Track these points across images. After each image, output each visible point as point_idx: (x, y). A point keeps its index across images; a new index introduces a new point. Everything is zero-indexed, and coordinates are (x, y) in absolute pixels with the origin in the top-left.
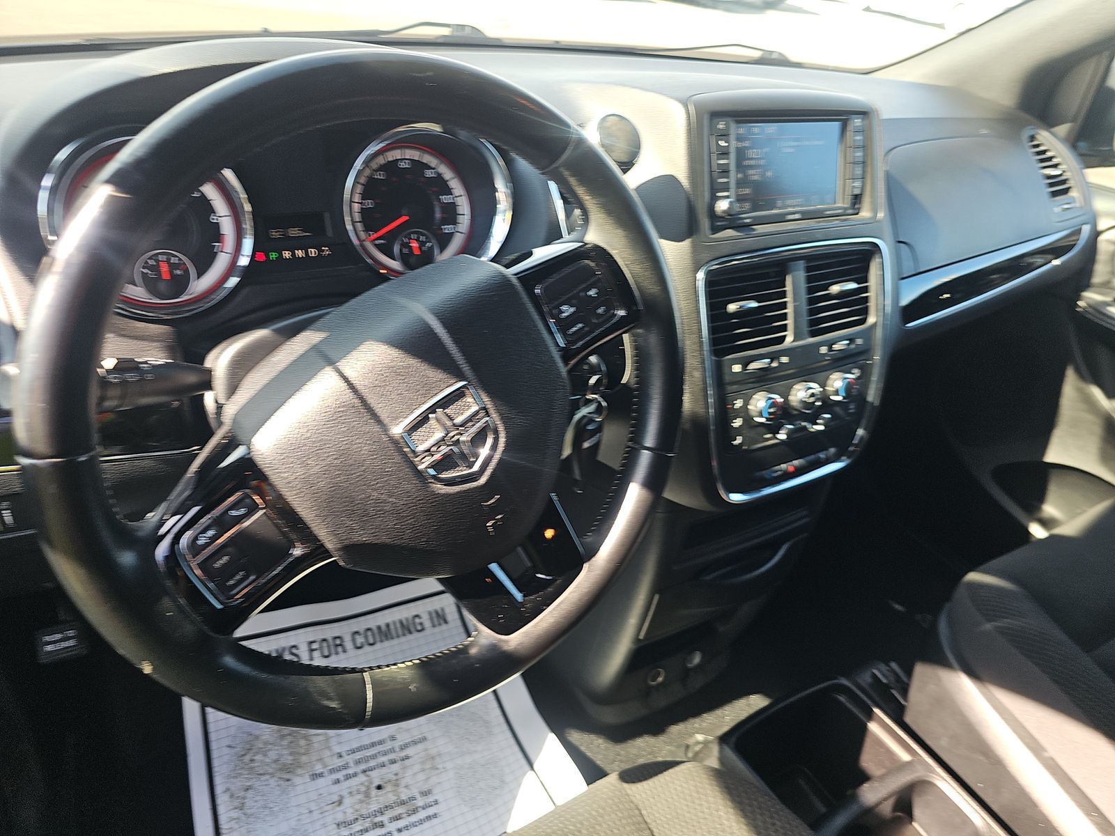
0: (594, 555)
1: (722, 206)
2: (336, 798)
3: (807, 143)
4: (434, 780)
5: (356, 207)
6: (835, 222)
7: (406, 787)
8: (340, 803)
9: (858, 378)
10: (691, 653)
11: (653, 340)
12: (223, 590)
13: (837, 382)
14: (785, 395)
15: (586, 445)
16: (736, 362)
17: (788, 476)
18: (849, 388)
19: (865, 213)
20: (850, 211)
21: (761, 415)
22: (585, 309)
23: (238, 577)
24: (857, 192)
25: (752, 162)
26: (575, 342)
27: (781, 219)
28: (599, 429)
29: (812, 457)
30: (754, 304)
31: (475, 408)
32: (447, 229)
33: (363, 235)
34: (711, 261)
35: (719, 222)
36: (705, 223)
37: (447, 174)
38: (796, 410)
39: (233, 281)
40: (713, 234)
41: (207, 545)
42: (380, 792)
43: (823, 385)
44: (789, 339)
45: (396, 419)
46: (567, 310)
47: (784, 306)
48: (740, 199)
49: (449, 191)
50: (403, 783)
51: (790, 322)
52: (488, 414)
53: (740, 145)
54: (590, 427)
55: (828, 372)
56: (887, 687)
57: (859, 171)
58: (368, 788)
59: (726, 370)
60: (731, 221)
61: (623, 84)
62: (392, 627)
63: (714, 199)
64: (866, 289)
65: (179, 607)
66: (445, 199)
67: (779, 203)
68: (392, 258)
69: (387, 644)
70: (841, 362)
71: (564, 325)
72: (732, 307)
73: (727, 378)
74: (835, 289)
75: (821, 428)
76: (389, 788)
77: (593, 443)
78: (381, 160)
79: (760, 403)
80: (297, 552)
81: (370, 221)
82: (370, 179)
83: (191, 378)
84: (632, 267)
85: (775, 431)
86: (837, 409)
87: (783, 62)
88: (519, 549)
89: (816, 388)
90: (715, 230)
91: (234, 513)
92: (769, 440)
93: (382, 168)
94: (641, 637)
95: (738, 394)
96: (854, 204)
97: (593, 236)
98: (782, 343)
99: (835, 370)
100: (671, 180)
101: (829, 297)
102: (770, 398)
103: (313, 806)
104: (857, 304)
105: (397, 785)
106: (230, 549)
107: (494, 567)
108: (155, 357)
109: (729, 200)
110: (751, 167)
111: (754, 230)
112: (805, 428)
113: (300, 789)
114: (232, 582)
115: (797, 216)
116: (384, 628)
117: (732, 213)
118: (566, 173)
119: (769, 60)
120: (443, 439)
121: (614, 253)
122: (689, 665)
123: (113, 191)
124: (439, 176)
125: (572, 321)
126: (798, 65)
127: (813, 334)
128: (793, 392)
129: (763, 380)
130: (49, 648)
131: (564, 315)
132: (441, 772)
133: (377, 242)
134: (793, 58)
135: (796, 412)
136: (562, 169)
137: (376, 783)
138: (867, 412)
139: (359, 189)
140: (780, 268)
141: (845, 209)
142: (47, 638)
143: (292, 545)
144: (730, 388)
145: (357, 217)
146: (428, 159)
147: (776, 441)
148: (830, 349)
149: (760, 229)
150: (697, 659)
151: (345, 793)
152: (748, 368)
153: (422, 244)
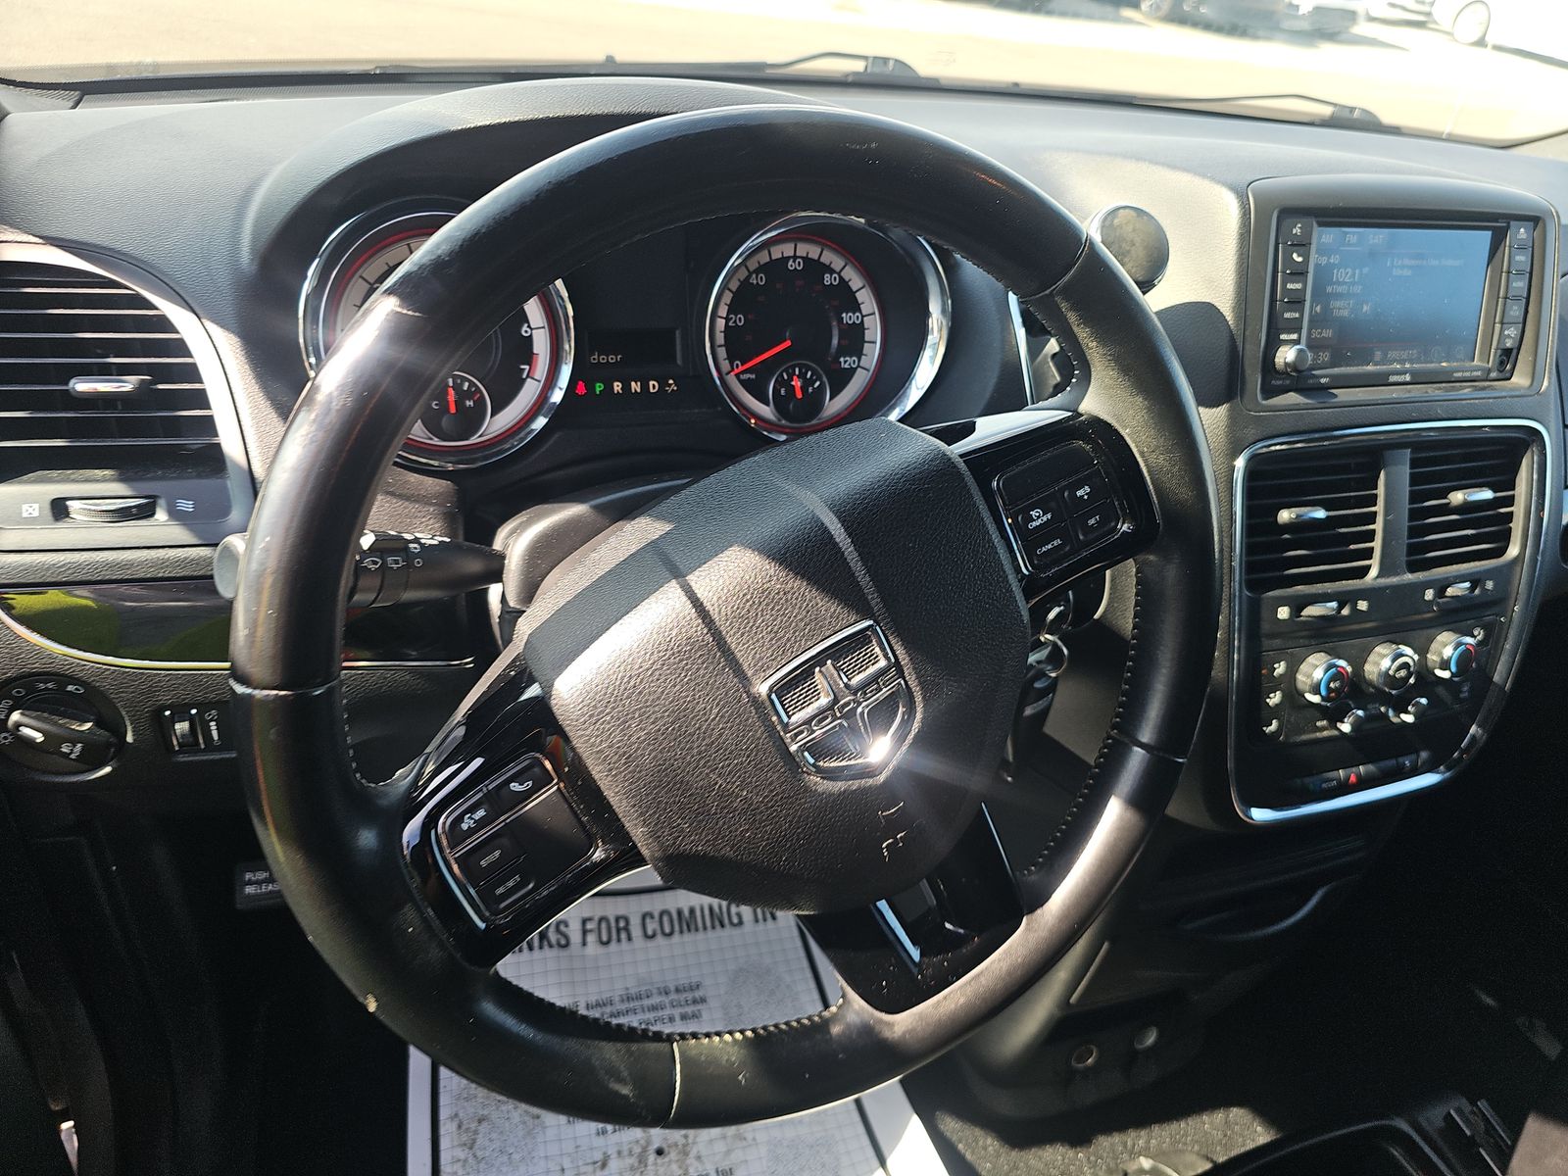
0: (1042, 906)
1: (1286, 355)
2: (598, 1156)
3: (1434, 263)
4: (737, 1156)
5: (721, 324)
6: (1466, 391)
7: (699, 1158)
8: (604, 1165)
9: (1480, 643)
10: (1144, 1027)
11: (1172, 574)
12: (488, 900)
13: (1446, 647)
14: (1358, 663)
15: (1028, 711)
16: (1282, 601)
17: (1345, 789)
18: (1465, 659)
19: (1520, 379)
20: (1493, 375)
21: (1316, 690)
22: (1068, 517)
23: (511, 884)
24: (1509, 344)
25: (1340, 289)
26: (1048, 567)
27: (1380, 380)
28: (1053, 687)
29: (1391, 763)
30: (1320, 514)
31: (882, 663)
32: (847, 362)
33: (725, 365)
34: (1259, 441)
35: (1276, 380)
36: (1255, 380)
37: (855, 281)
38: (1374, 687)
39: (541, 422)
40: (1267, 399)
41: (471, 832)
42: (660, 1160)
43: (1422, 651)
44: (1374, 572)
45: (763, 669)
46: (1039, 518)
47: (1371, 518)
48: (1313, 345)
49: (855, 306)
50: (693, 1153)
51: (1377, 544)
52: (901, 674)
53: (1324, 261)
54: (1038, 685)
55: (1432, 631)
56: (1471, 1143)
57: (1515, 311)
58: (645, 1150)
59: (1265, 614)
60: (1297, 379)
61: (1137, 157)
62: (698, 913)
63: (1273, 344)
64: (1510, 501)
65: (425, 920)
66: (848, 318)
67: (1378, 355)
68: (765, 401)
69: (688, 937)
70: (1455, 616)
71: (1031, 540)
72: (1285, 516)
73: (1266, 627)
74: (1457, 497)
75: (1409, 718)
76: (673, 1155)
77: (1039, 709)
78: (763, 257)
79: (1315, 670)
80: (598, 855)
81: (737, 345)
82: (745, 284)
83: (474, 566)
84: (1152, 458)
85: (1335, 715)
86: (1440, 690)
87: (1370, 125)
88: (925, 881)
89: (1409, 654)
90: (1269, 392)
91: (515, 787)
92: (1323, 730)
93: (761, 269)
94: (1073, 1000)
95: (1280, 654)
96: (1502, 363)
97: (1092, 404)
98: (1363, 578)
99: (1447, 627)
100: (1207, 310)
101: (1446, 509)
102: (1335, 666)
103: (567, 1164)
104: (1492, 524)
105: (686, 1154)
106: (505, 841)
107: (883, 905)
108: (427, 532)
109: (1298, 347)
110: (1338, 296)
111: (1336, 396)
112: (1385, 716)
113: (551, 1133)
114: (500, 891)
115: (1408, 378)
116: (686, 913)
117: (1300, 368)
118: (1064, 306)
119: (1346, 121)
120: (831, 707)
121: (1125, 433)
122: (1139, 1047)
123: (399, 306)
124: (844, 284)
125: (1045, 533)
126: (1395, 131)
127: (1413, 567)
128: (1372, 658)
129: (1324, 635)
130: (249, 890)
131: (1034, 524)
132: (750, 1145)
133: (742, 377)
134: (1387, 118)
135: (1371, 690)
136: (1058, 299)
137: (656, 1146)
138: (1491, 700)
139: (728, 297)
140: (1369, 459)
141: (1489, 371)
142: (248, 876)
143: (591, 843)
144: (1266, 643)
145: (720, 338)
146: (830, 258)
147: (1336, 733)
148: (1441, 592)
149: (1343, 395)
150: (1151, 1039)
151: (612, 1151)
152: (1302, 614)
153: (807, 383)
